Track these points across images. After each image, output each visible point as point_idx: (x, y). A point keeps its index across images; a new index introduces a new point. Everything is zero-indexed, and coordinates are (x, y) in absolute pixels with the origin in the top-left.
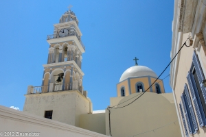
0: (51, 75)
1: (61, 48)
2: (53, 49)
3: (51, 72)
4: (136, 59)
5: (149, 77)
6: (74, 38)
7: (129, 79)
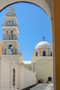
0: (6, 46)
1: (9, 32)
2: (5, 32)
3: (6, 44)
4: (44, 37)
5: (49, 49)
6: (16, 27)
7: (40, 48)
